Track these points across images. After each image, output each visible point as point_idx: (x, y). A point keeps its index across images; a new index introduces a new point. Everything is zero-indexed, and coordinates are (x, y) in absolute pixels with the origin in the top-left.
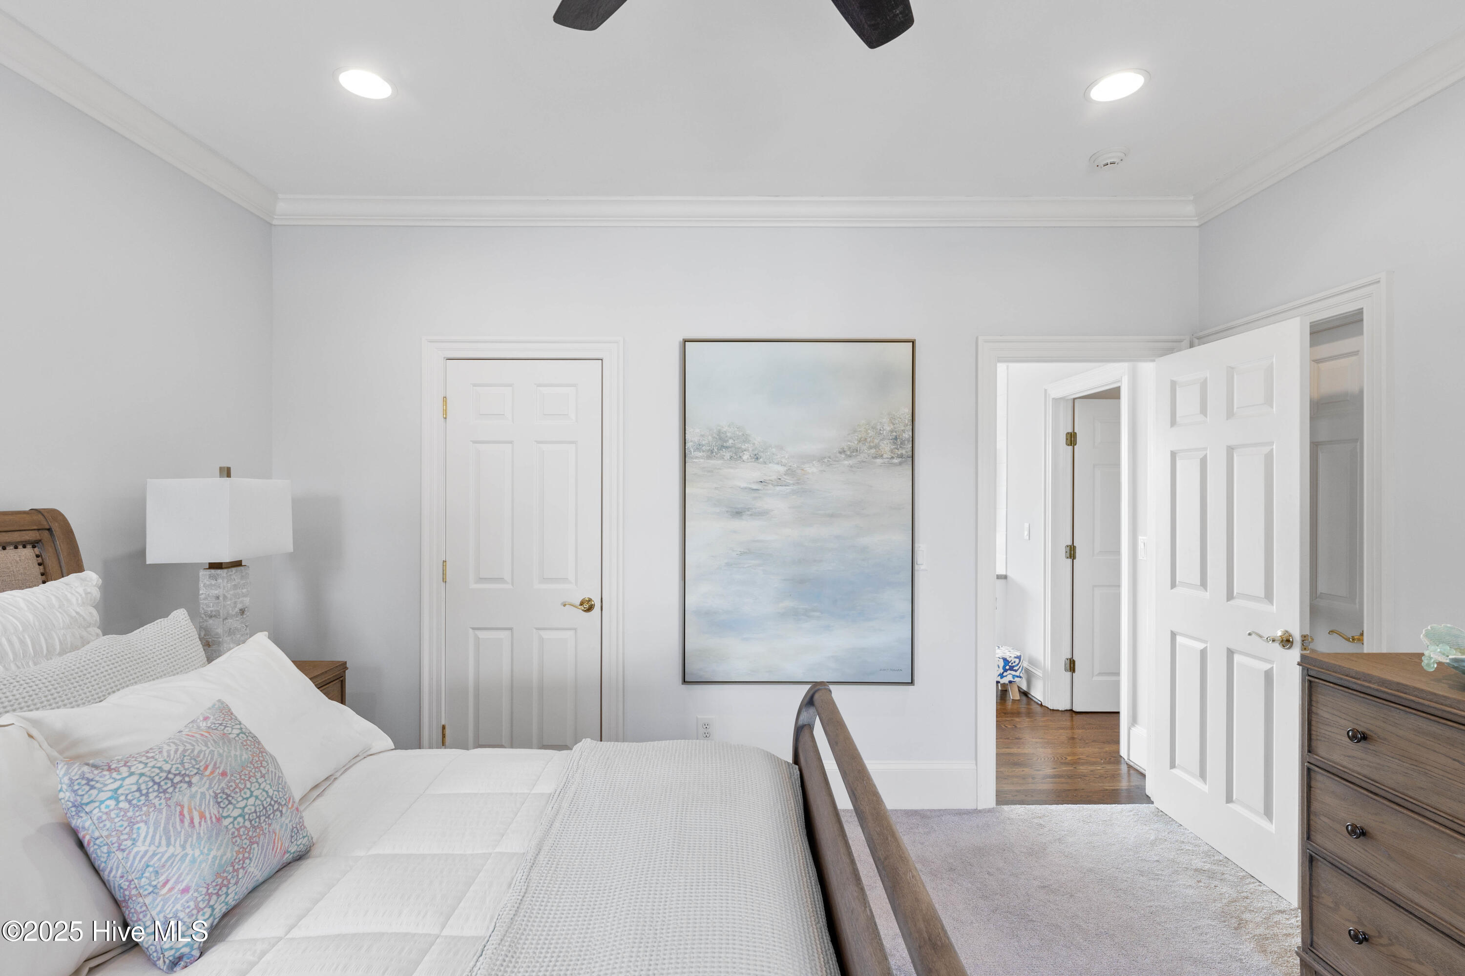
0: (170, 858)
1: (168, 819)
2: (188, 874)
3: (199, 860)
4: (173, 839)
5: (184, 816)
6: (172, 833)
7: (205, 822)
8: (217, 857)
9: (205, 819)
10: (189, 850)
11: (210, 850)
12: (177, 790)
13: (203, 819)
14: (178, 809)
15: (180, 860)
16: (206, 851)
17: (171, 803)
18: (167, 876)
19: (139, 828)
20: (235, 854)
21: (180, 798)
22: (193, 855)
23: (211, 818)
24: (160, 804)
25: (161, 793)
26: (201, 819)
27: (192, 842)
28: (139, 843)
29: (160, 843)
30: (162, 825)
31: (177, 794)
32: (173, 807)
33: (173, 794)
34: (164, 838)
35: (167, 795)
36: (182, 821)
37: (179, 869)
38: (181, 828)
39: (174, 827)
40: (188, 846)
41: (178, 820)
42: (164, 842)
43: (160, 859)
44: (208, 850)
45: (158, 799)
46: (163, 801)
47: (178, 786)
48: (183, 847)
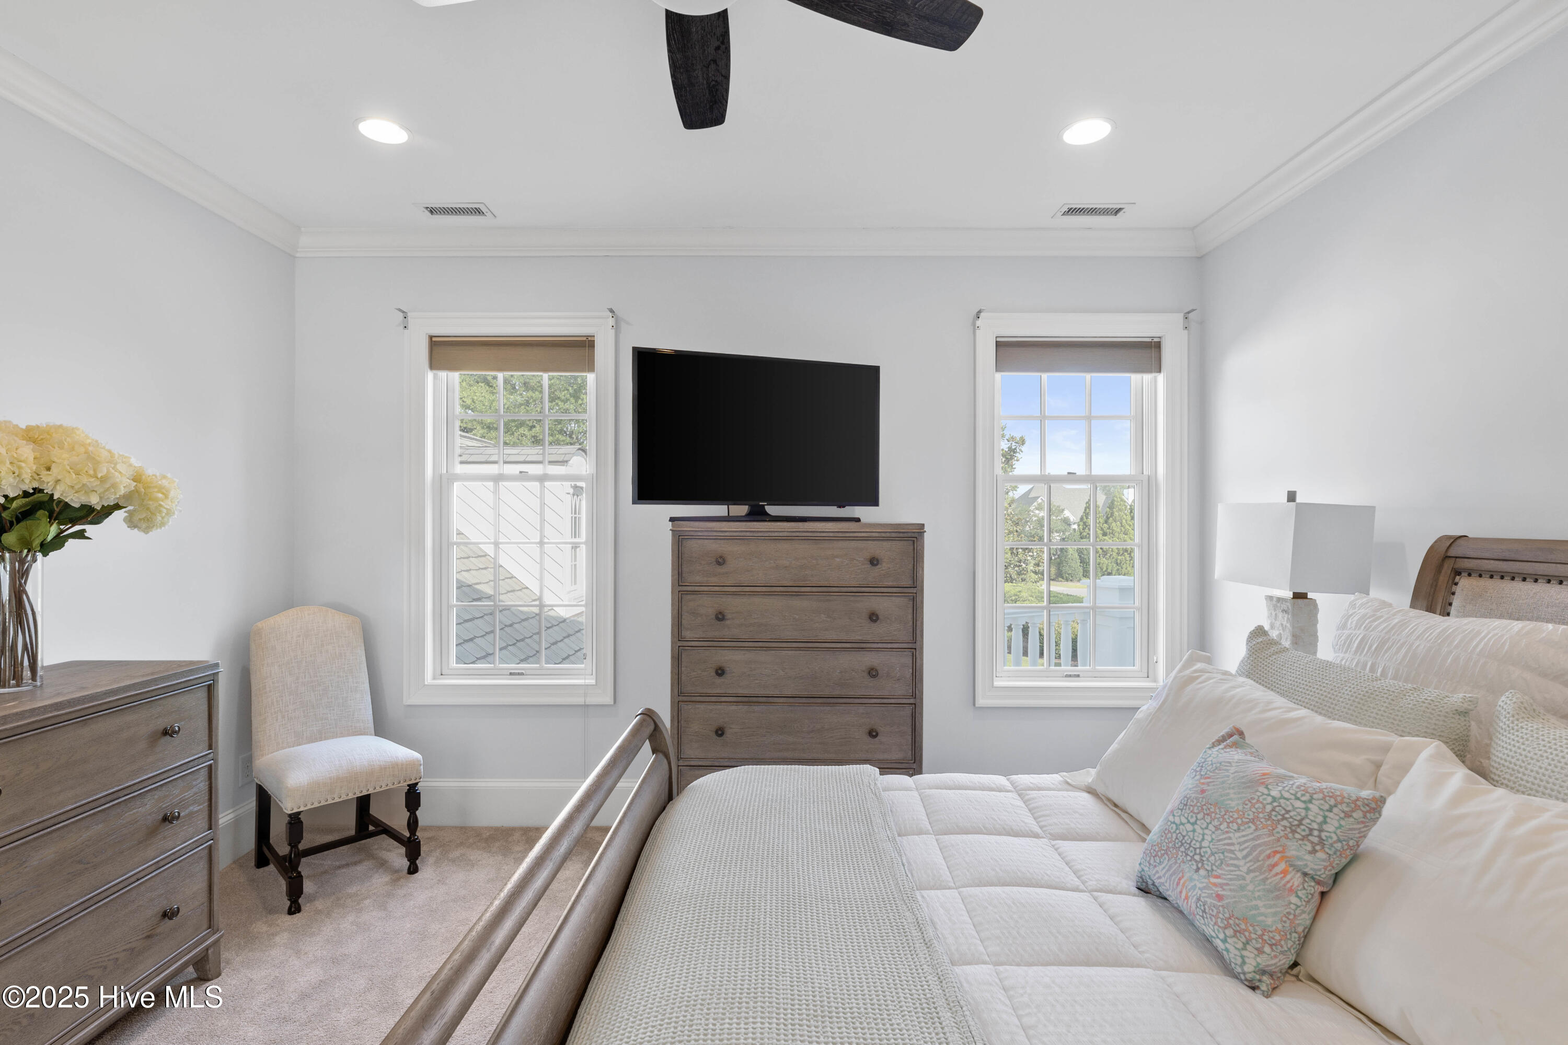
0: (1235, 866)
1: (1265, 844)
2: (1230, 890)
3: (1246, 892)
4: (1250, 858)
5: (1274, 856)
6: (1254, 854)
7: (1281, 878)
8: (1258, 909)
9: (1284, 877)
10: (1249, 878)
11: (1259, 898)
12: (1300, 842)
13: (1282, 875)
14: (1280, 849)
15: (1238, 875)
16: (1257, 894)
17: (1283, 840)
18: (1222, 874)
19: (1249, 827)
20: (1274, 928)
21: (1294, 847)
22: (1247, 885)
23: (1288, 882)
24: (1278, 833)
25: (1290, 828)
26: (1281, 873)
27: (1256, 877)
28: (1237, 835)
29: (1243, 850)
30: (1257, 843)
31: (1296, 843)
32: (1279, 844)
33: (1295, 840)
34: (1248, 850)
35: (1290, 835)
36: (1269, 857)
37: (1231, 879)
38: (1263, 860)
39: (1260, 853)
40: (1252, 875)
41: (1268, 852)
42: (1245, 852)
43: (1231, 859)
44: (1259, 896)
45: (1283, 829)
46: (1282, 833)
47: (1306, 842)
48: (1249, 871)
